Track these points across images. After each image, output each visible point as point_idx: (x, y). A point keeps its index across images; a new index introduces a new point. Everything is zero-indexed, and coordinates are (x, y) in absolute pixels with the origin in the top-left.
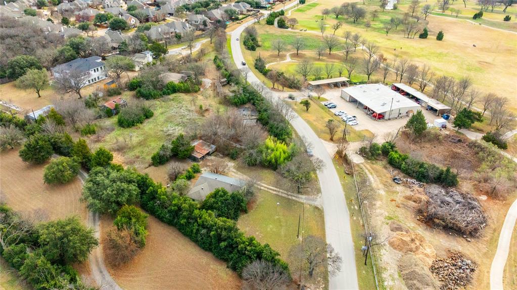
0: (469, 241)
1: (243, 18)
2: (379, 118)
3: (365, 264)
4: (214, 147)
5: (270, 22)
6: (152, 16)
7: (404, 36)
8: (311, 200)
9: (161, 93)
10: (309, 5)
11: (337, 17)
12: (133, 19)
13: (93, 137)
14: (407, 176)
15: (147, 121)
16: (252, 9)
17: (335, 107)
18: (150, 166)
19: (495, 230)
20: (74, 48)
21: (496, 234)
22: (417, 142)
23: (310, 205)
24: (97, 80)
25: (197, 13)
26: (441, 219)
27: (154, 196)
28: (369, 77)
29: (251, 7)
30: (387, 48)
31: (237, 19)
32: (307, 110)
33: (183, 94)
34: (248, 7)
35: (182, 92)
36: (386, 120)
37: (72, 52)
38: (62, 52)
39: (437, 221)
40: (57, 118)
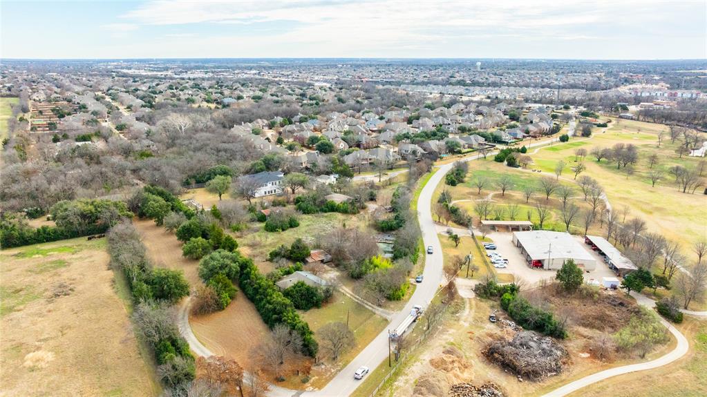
0: (521, 381)
1: (468, 152)
2: (537, 266)
3: (390, 366)
4: (329, 256)
5: (499, 159)
6: (364, 143)
7: (678, 189)
8: (385, 313)
9: (318, 209)
10: (571, 144)
11: (599, 160)
12: (342, 144)
13: (238, 234)
14: (510, 318)
15: (290, 229)
16: (486, 142)
17: (494, 249)
18: (267, 260)
19: (562, 381)
20: (265, 163)
21: (560, 384)
22: (564, 297)
23: (381, 317)
24: (273, 193)
25: (413, 143)
26: (501, 354)
27: (248, 275)
28: (568, 227)
29: (486, 140)
30: (638, 201)
31: (460, 152)
32: (457, 245)
33: (340, 214)
34: (482, 140)
35: (340, 212)
36: (545, 270)
37: (263, 167)
38: (253, 166)
39: (496, 355)
40: (215, 213)
